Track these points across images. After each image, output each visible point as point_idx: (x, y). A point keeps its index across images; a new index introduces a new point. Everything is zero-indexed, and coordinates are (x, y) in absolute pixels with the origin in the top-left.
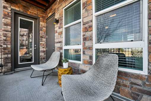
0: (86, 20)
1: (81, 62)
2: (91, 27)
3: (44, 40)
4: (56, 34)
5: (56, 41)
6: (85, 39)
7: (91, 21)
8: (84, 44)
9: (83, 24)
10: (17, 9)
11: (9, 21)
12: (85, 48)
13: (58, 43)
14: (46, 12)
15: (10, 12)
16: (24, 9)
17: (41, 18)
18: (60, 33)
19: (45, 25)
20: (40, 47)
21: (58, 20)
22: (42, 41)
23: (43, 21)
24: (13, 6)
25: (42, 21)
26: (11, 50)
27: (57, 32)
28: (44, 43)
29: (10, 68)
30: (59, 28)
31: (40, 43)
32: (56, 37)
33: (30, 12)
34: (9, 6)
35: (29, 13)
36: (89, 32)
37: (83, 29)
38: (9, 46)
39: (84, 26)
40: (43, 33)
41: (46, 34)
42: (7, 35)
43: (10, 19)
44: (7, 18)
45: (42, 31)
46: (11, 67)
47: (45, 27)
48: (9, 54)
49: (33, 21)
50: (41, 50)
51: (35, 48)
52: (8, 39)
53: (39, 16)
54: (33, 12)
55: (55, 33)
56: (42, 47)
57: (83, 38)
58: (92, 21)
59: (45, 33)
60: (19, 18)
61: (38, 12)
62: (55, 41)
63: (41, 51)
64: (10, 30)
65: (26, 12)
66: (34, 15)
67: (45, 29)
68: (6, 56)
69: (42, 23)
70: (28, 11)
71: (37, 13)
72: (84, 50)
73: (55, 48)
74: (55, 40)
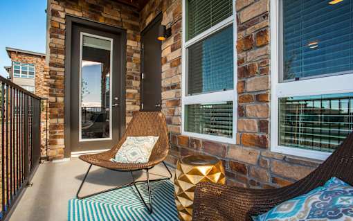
0: (247, 16)
1: (232, 141)
2: (263, 33)
3: (136, 83)
4: (165, 68)
5: (165, 83)
6: (245, 72)
7: (265, 15)
8: (243, 85)
9: (240, 30)
10: (78, 14)
11: (60, 42)
12: (244, 98)
13: (168, 88)
14: (142, 15)
15: (64, 21)
16: (93, 11)
17: (129, 31)
18: (176, 63)
19: (139, 46)
20: (127, 103)
21: (170, 29)
22: (131, 88)
23: (134, 36)
24: (69, 8)
25: (132, 37)
26: (64, 108)
27: (166, 61)
28: (136, 91)
29: (62, 150)
30: (173, 50)
31: (127, 91)
32: (163, 76)
33: (105, 19)
34: (62, 10)
35: (101, 21)
36: (258, 50)
37: (237, 42)
38: (60, 100)
39: (243, 33)
40: (135, 66)
41: (139, 69)
42: (56, 74)
43: (63, 37)
44: (57, 37)
45: (131, 61)
46: (64, 147)
47: (138, 53)
48: (61, 117)
49: (112, 40)
50: (128, 109)
51: (116, 104)
52: (59, 82)
53: (124, 25)
54: (111, 17)
55: (162, 64)
56: (130, 103)
57: (238, 69)
58: (267, 15)
59: (139, 67)
60: (82, 34)
61: (123, 16)
62: (162, 85)
63: (129, 112)
64: (63, 63)
65: (96, 18)
66: (114, 24)
67: (137, 56)
68: (54, 121)
69: (131, 41)
70: (101, 15)
71: (120, 19)
72: (241, 104)
73: (161, 104)
74: (162, 82)
